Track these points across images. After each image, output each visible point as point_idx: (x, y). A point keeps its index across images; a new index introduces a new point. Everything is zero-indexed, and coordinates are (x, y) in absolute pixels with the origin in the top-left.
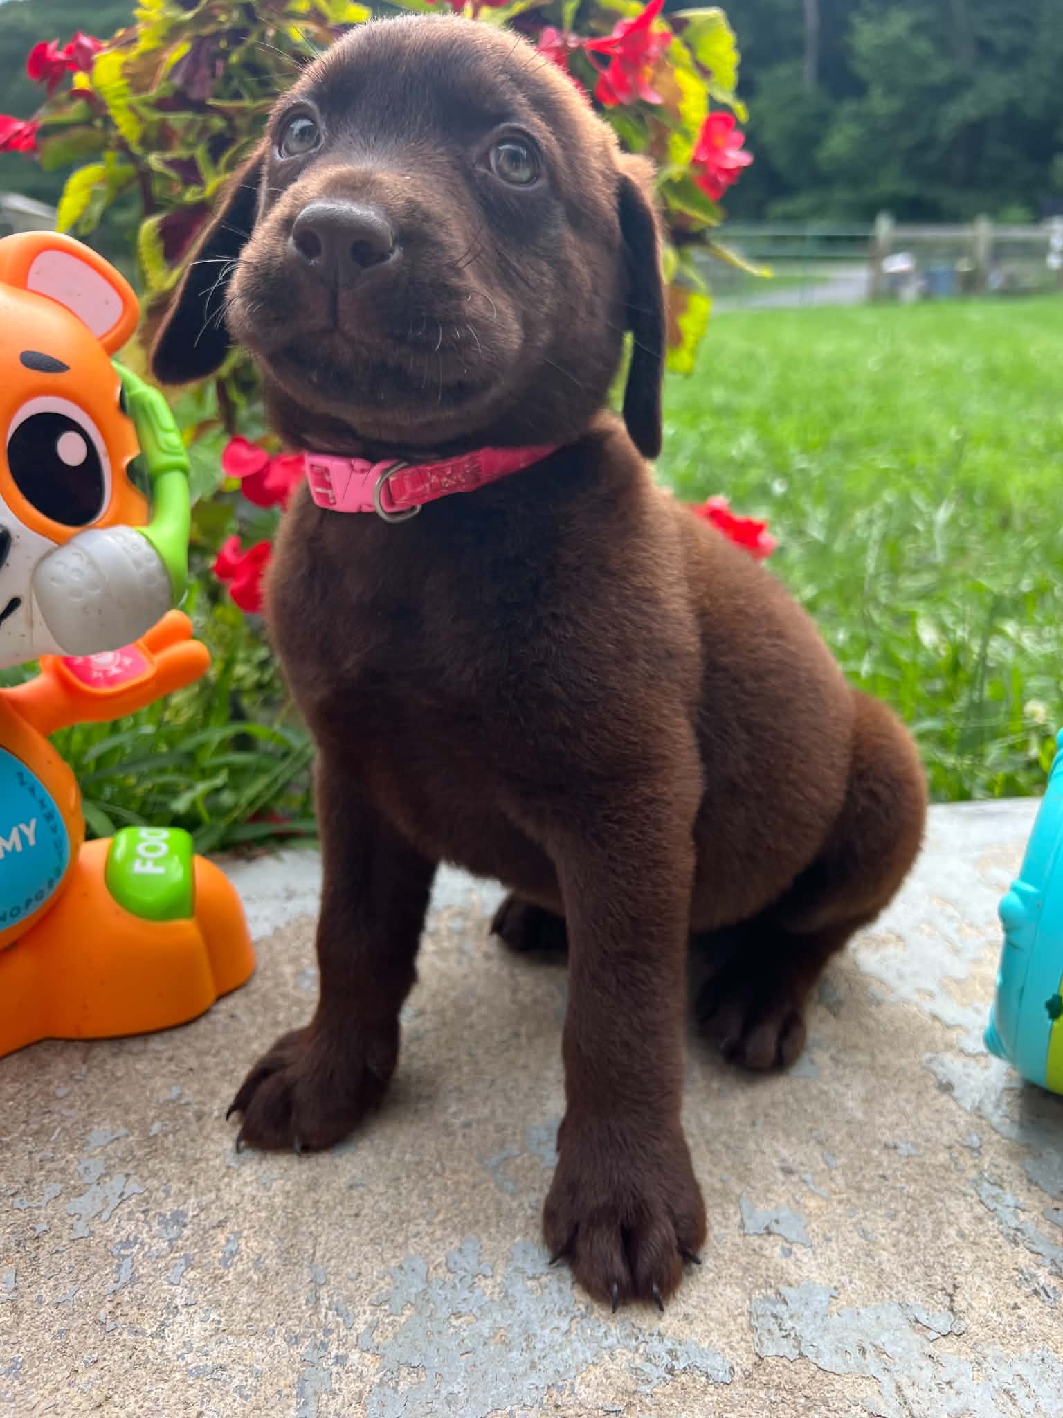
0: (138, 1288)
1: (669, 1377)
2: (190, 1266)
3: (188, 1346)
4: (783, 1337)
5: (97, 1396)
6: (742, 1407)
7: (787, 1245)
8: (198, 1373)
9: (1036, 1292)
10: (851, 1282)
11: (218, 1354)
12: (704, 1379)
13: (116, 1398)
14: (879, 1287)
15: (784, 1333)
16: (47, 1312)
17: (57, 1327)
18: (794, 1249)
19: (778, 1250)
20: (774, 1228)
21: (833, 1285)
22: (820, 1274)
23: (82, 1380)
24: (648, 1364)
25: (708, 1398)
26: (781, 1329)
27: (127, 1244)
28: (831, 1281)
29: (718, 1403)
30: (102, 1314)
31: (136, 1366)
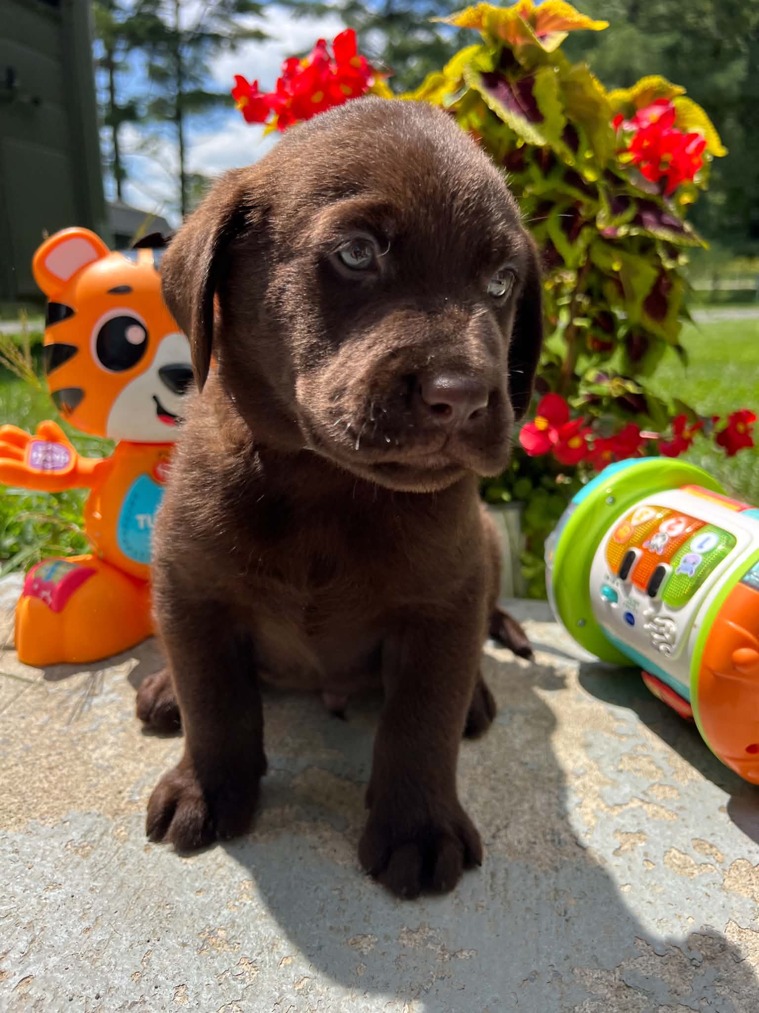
0: (96, 733)
2: (124, 730)
3: (102, 757)
5: (53, 764)
8: (100, 767)
9: (553, 841)
11: (112, 761)
13: (61, 767)
16: (53, 733)
17: (55, 738)
23: (51, 759)
27: (102, 717)
30: (75, 738)
31: (78, 759)
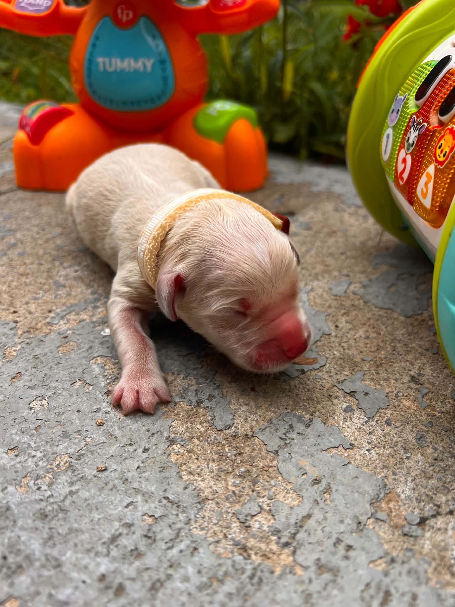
1: (194, 403)
4: (280, 438)
6: (208, 444)
7: (355, 407)
10: (368, 450)
12: (210, 418)
14: (384, 467)
15: (284, 437)
18: (357, 413)
19: (345, 405)
20: (360, 396)
21: (353, 442)
22: (354, 433)
24: (194, 392)
25: (199, 426)
26: (285, 434)
28: (355, 440)
29: (201, 432)
